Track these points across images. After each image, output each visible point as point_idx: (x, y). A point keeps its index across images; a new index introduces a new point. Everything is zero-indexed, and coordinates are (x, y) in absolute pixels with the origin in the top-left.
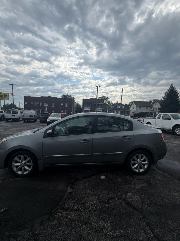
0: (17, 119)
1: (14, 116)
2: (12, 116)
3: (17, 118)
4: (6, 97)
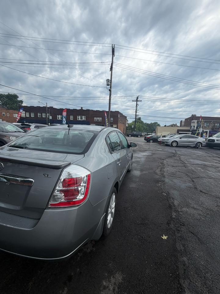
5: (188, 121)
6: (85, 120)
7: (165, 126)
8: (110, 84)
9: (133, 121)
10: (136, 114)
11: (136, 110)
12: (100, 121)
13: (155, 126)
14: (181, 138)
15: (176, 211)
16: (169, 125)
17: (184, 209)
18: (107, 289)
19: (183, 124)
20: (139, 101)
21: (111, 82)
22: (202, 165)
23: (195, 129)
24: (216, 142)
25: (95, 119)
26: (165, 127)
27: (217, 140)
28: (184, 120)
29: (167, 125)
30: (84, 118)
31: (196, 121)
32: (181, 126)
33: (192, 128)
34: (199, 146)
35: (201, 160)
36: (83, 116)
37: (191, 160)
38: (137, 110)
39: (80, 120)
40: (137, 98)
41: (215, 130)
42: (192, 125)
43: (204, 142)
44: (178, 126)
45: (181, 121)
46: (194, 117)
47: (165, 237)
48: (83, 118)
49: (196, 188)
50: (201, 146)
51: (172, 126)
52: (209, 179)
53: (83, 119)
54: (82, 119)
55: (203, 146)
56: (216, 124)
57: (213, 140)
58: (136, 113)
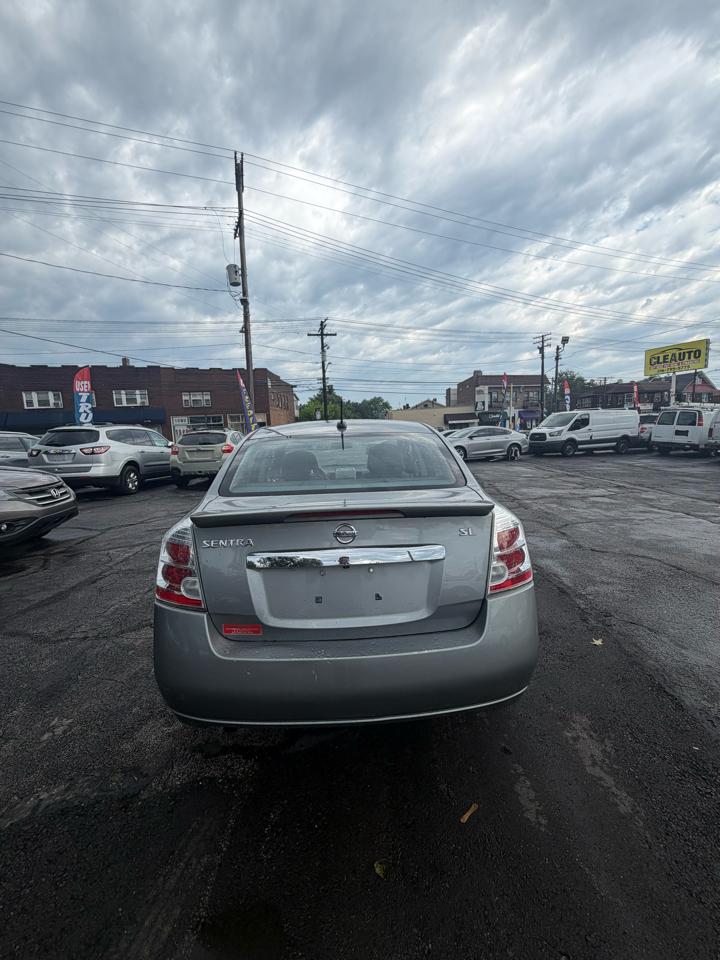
0: (694, 447)
1: (685, 433)
2: (678, 433)
3: (697, 443)
4: (695, 357)
5: (467, 390)
6: (147, 404)
7: (407, 407)
8: (241, 281)
9: (311, 399)
10: (324, 376)
11: (323, 363)
12: (204, 404)
13: (376, 409)
14: (471, 438)
15: (580, 596)
16: (417, 403)
17: (590, 589)
18: (581, 740)
19: (454, 397)
20: (327, 335)
21: (244, 275)
22: (550, 497)
23: (487, 409)
24: (549, 439)
25: (185, 398)
26: (407, 411)
27: (551, 435)
28: (456, 387)
29: (411, 406)
30: (140, 398)
31: (485, 389)
32: (449, 404)
33: (480, 406)
34: (516, 455)
35: (542, 487)
36: (137, 392)
37: (525, 490)
38: (326, 363)
39: (125, 404)
40: (322, 326)
41: (530, 408)
42: (478, 398)
43: (524, 442)
44: (442, 406)
45: (449, 391)
46: (478, 379)
47: (598, 642)
48: (138, 397)
49: (580, 547)
50: (521, 454)
51: (425, 405)
52: (589, 524)
53: (139, 401)
54: (135, 400)
55: (525, 454)
56: (531, 394)
57: (542, 436)
58: (324, 372)
